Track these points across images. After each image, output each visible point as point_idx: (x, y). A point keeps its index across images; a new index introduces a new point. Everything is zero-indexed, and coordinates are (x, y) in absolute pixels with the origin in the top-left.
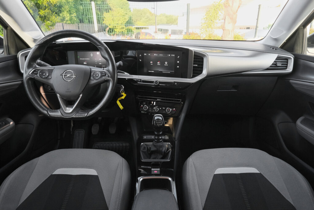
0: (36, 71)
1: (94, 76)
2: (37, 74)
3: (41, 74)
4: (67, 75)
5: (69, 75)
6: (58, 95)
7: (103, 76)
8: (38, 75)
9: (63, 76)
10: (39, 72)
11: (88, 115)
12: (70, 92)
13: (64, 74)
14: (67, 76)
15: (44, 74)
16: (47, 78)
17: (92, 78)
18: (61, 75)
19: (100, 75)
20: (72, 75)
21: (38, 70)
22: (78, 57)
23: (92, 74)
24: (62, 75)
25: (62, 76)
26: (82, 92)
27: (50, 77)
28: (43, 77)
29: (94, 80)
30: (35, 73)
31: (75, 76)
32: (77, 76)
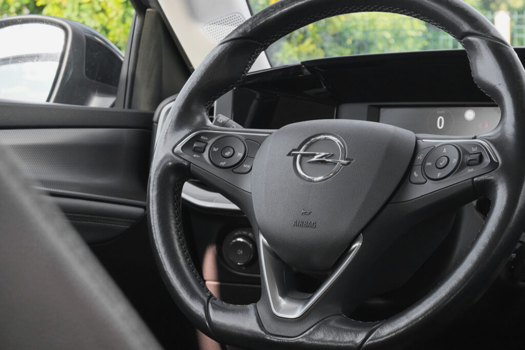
0: (202, 137)
1: (429, 164)
2: (200, 151)
3: (215, 150)
4: (314, 155)
5: (323, 154)
7: (469, 164)
8: (206, 155)
9: (298, 157)
10: (211, 142)
11: (367, 343)
12: (314, 225)
13: (301, 151)
14: (315, 158)
15: (228, 154)
16: (233, 168)
17: (415, 174)
18: (289, 154)
19: (454, 161)
20: (332, 156)
21: (210, 136)
23: (420, 157)
24: (295, 156)
25: (292, 158)
26: (362, 231)
27: (246, 166)
28: (223, 164)
29: (425, 181)
30: (195, 147)
31: (347, 159)
32: (353, 160)
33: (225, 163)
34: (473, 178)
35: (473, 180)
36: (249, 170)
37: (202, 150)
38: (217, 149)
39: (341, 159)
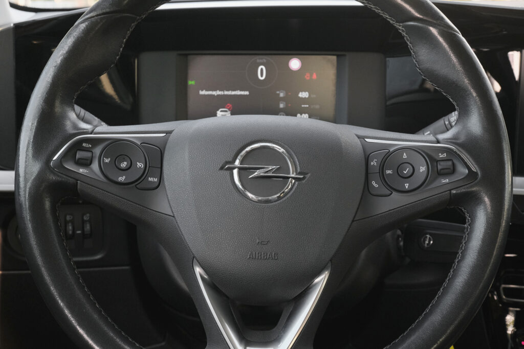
0: (84, 145)
1: (388, 172)
3: (107, 161)
4: (255, 169)
6: (198, 270)
7: (442, 174)
8: (95, 168)
9: (235, 172)
10: (97, 151)
13: (237, 163)
14: (259, 173)
15: (124, 165)
16: (137, 183)
17: (375, 184)
19: (422, 170)
21: (95, 142)
22: (191, 83)
23: (374, 163)
24: (232, 170)
25: (226, 173)
27: (153, 179)
28: (122, 179)
29: (390, 192)
30: (79, 159)
31: (300, 173)
32: (308, 174)
33: (124, 177)
34: (450, 190)
35: (450, 193)
36: (157, 185)
37: (89, 162)
38: (109, 159)
39: (293, 174)
